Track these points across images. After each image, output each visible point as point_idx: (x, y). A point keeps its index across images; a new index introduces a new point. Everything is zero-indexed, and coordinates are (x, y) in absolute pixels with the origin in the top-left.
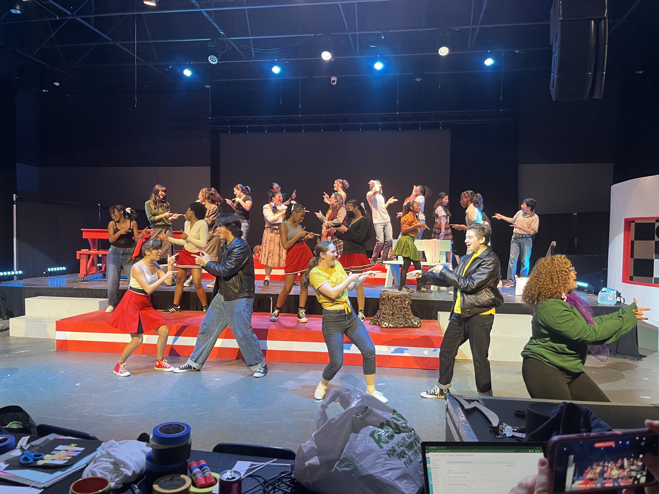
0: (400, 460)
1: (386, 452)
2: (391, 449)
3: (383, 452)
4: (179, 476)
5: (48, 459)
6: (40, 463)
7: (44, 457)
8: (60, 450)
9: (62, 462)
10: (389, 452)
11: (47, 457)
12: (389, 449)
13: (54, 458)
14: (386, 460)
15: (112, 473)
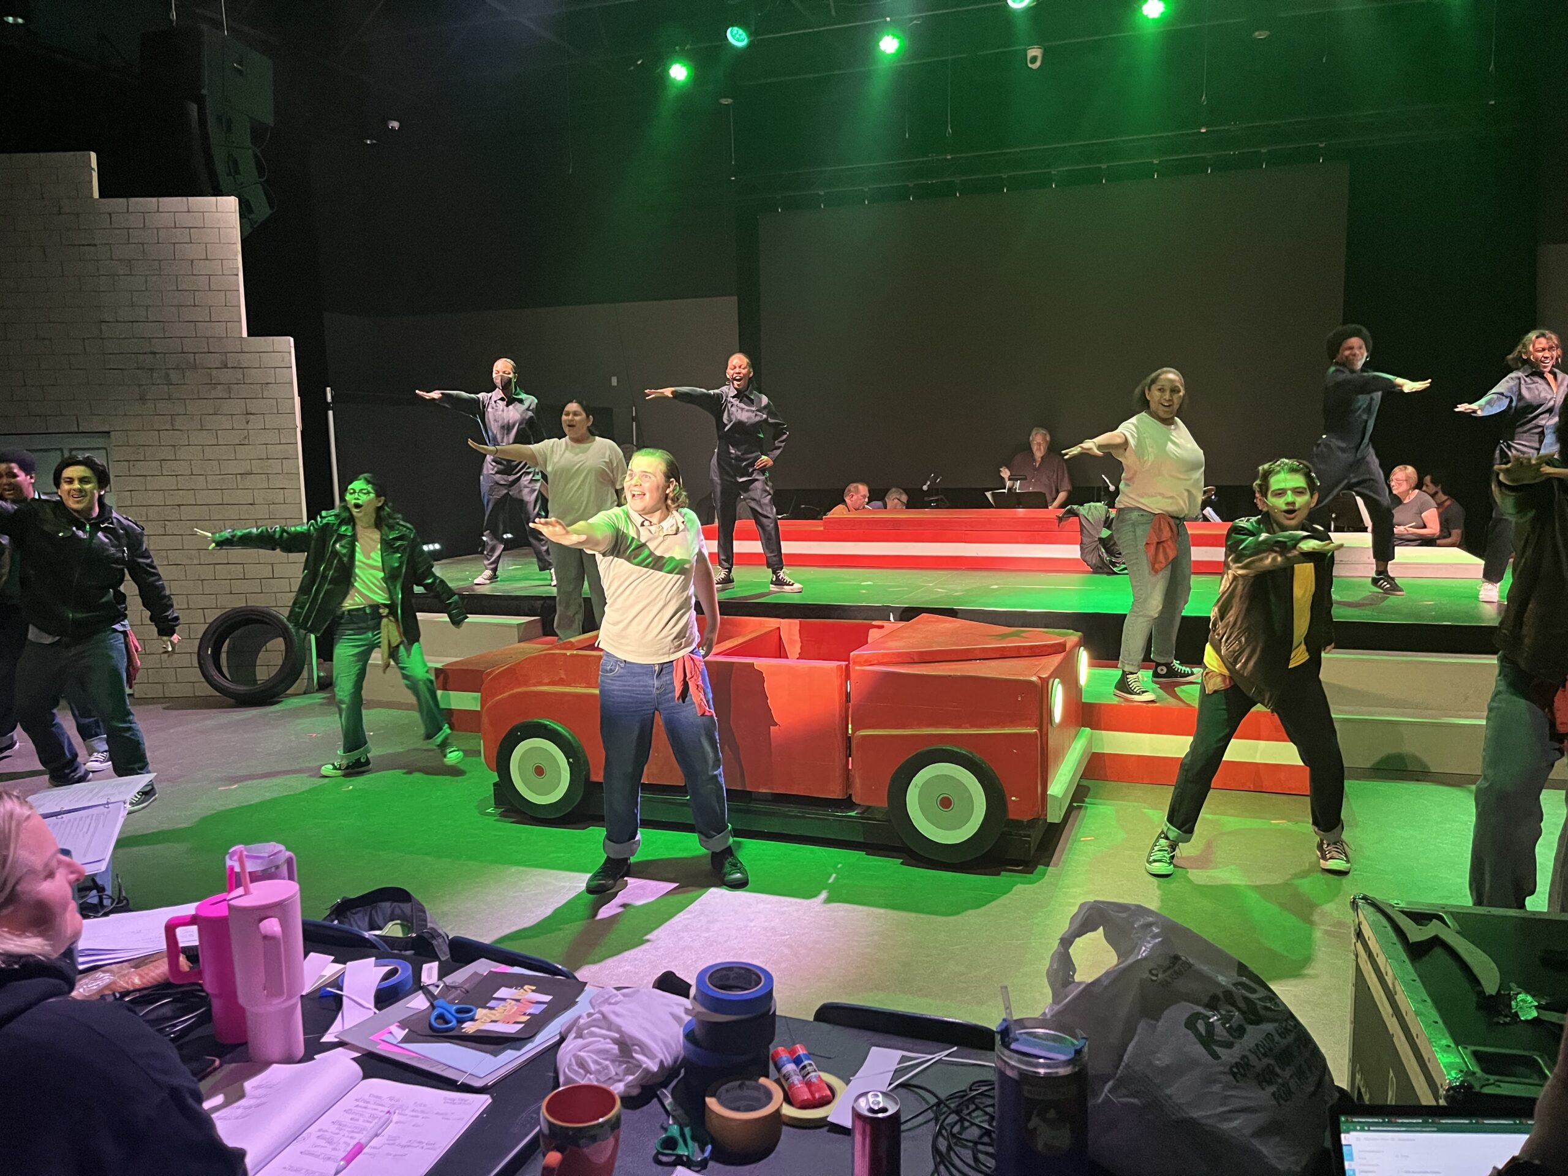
0: (1263, 1089)
1: (1227, 1069)
2: (1238, 1060)
3: (1221, 1068)
4: (757, 1081)
5: (483, 1021)
6: (469, 1027)
7: (475, 1014)
8: (504, 1000)
9: (512, 1029)
10: (1235, 1070)
11: (480, 1013)
12: (1234, 1061)
13: (494, 1018)
14: (1227, 1087)
15: (617, 1063)
